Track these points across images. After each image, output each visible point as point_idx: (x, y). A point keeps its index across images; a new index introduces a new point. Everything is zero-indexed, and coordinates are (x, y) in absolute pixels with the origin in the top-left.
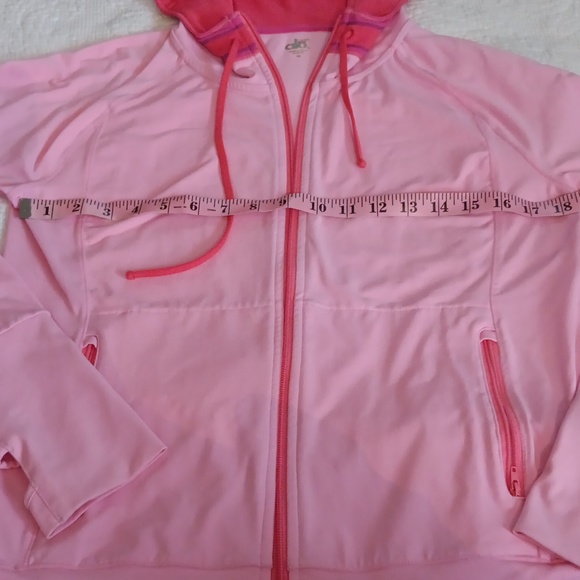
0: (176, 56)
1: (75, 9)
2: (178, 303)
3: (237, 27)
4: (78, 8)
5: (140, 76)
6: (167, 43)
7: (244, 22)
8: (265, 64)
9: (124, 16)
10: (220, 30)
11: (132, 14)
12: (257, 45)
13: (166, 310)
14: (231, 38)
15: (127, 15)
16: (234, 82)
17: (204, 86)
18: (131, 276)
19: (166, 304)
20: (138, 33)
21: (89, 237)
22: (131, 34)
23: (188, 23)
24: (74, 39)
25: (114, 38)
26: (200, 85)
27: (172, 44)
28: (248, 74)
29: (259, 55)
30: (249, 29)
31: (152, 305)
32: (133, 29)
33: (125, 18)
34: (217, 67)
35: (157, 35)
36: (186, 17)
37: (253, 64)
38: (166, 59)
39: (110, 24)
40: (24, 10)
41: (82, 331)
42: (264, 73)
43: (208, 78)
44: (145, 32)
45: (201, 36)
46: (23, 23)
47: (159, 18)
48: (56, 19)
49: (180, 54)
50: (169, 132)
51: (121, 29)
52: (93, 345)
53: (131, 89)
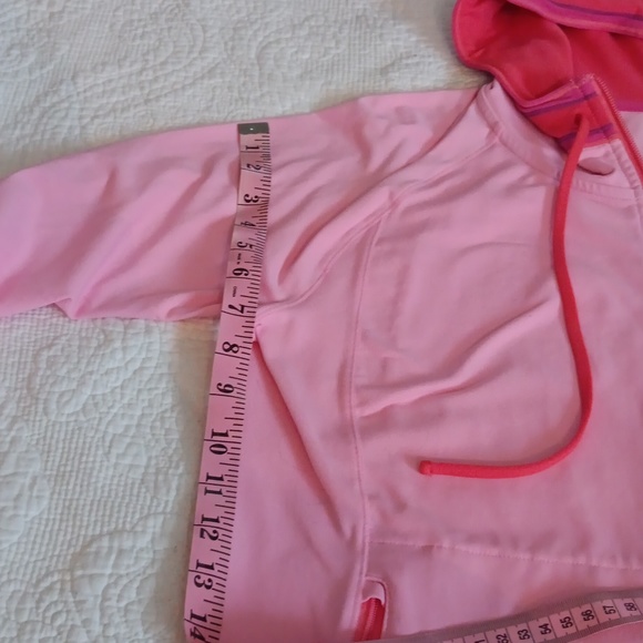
0: (486, 131)
1: (333, 45)
2: (515, 542)
3: (586, 97)
4: (337, 43)
5: (432, 153)
6: (472, 109)
7: (598, 92)
8: (625, 156)
9: (404, 62)
10: (560, 99)
11: (416, 60)
12: (615, 127)
13: (495, 552)
14: (577, 111)
15: (410, 61)
16: (580, 179)
17: (531, 180)
18: (427, 469)
19: (494, 540)
20: (428, 90)
21: (363, 403)
22: (415, 91)
23: (506, 82)
24: (333, 87)
25: (392, 92)
26: (524, 178)
27: (482, 112)
28: (603, 170)
29: (618, 143)
30: (604, 102)
31: (472, 539)
32: (420, 84)
33: (407, 65)
34: (550, 153)
35: (456, 97)
36: (504, 73)
37: (606, 155)
38: (471, 132)
39: (384, 71)
40: (260, 39)
41: (358, 567)
42: (625, 171)
43: (537, 168)
44: (436, 89)
45: (529, 104)
46: (259, 57)
47: (455, 69)
48: (307, 56)
49: (493, 128)
50: (480, 246)
51: (402, 80)
52: (378, 601)
53: (420, 173)
